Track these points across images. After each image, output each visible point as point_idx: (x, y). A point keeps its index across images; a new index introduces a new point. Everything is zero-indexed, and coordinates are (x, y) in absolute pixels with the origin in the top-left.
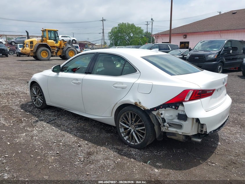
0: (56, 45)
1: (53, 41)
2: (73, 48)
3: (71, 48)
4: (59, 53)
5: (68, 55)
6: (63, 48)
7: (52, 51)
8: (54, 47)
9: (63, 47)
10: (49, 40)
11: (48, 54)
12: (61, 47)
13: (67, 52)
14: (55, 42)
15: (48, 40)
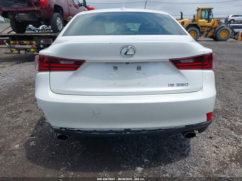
0: (207, 24)
1: (205, 20)
2: (227, 28)
3: (225, 28)
4: (210, 34)
5: (220, 35)
6: (216, 28)
7: (201, 31)
8: (205, 26)
9: (216, 26)
10: (201, 19)
11: (196, 35)
12: (213, 27)
13: (218, 32)
14: (207, 21)
15: (199, 19)
